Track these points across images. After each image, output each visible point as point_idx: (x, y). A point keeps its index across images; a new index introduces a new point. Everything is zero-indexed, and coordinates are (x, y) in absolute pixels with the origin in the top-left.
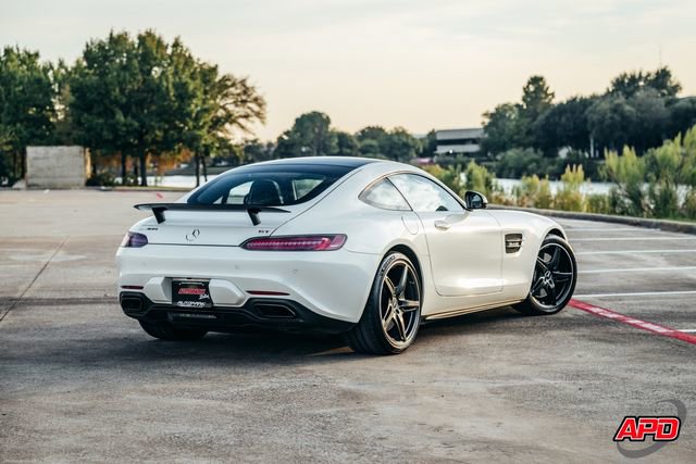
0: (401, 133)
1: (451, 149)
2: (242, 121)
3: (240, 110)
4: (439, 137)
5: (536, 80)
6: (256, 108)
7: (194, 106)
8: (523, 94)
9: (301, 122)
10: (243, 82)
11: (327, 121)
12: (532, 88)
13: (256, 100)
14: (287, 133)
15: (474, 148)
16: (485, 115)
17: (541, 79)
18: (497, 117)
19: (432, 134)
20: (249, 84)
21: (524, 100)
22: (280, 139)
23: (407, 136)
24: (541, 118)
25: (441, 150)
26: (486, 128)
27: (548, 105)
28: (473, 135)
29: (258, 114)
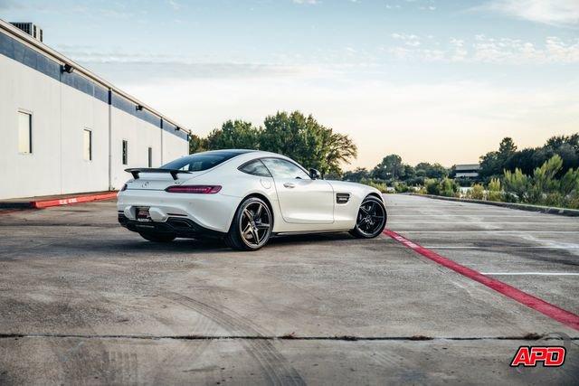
0: (438, 167)
1: (463, 175)
2: (345, 157)
3: (345, 152)
4: (458, 169)
5: (507, 140)
6: (352, 151)
7: (318, 148)
8: (499, 146)
9: (386, 160)
10: (345, 138)
11: (400, 160)
12: (505, 144)
13: (352, 146)
14: (379, 165)
15: (475, 175)
16: (481, 157)
17: (510, 139)
18: (487, 159)
19: (454, 167)
20: (348, 139)
21: (500, 150)
22: (375, 168)
23: (442, 168)
24: (509, 159)
25: (458, 175)
26: (481, 164)
27: (512, 153)
28: (475, 168)
29: (353, 154)
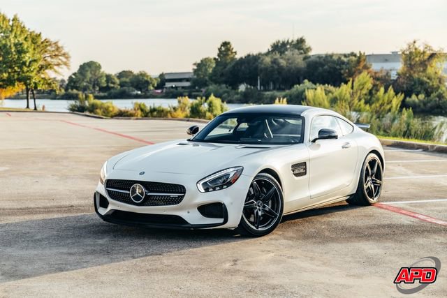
0: (143, 75)
1: (174, 84)
2: (55, 67)
3: (55, 61)
4: (167, 77)
5: (225, 44)
6: (64, 60)
7: (27, 58)
8: (217, 52)
9: (83, 68)
10: (56, 43)
11: (99, 67)
12: (223, 49)
13: (64, 55)
14: (74, 74)
15: (187, 84)
16: (195, 64)
17: (229, 43)
18: (201, 66)
19: (162, 76)
20: (60, 45)
21: (219, 55)
22: (70, 77)
23: (147, 76)
24: (229, 66)
25: (168, 85)
26: (195, 71)
27: (233, 59)
28: (187, 76)
29: (65, 64)
